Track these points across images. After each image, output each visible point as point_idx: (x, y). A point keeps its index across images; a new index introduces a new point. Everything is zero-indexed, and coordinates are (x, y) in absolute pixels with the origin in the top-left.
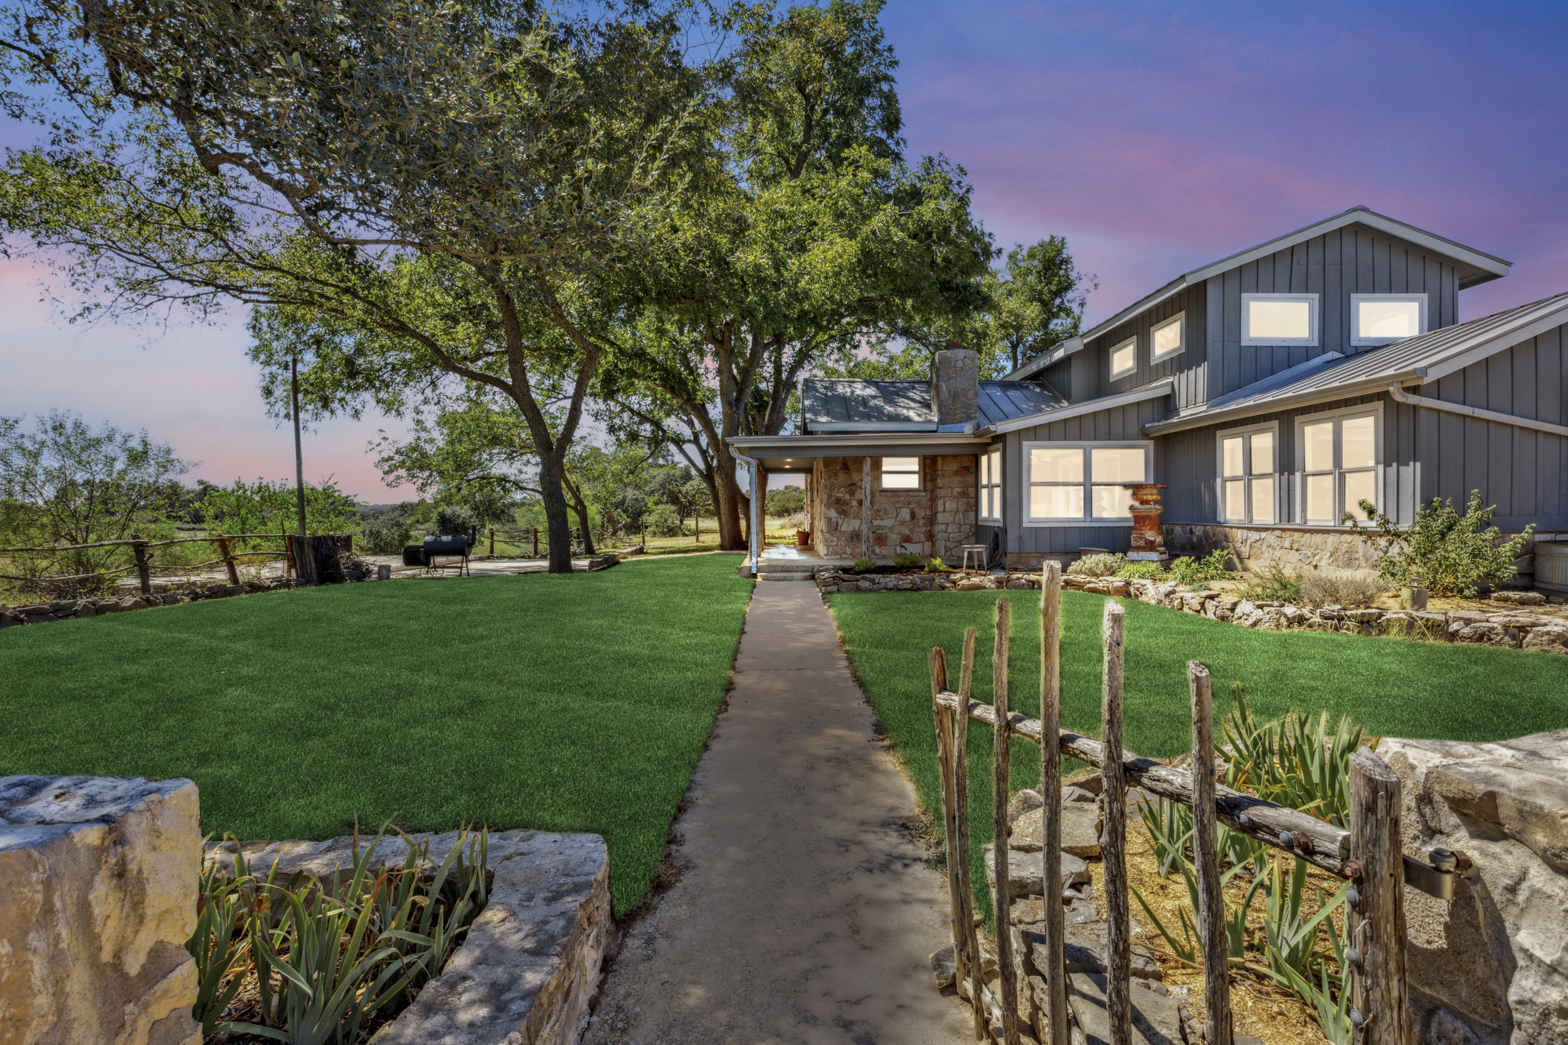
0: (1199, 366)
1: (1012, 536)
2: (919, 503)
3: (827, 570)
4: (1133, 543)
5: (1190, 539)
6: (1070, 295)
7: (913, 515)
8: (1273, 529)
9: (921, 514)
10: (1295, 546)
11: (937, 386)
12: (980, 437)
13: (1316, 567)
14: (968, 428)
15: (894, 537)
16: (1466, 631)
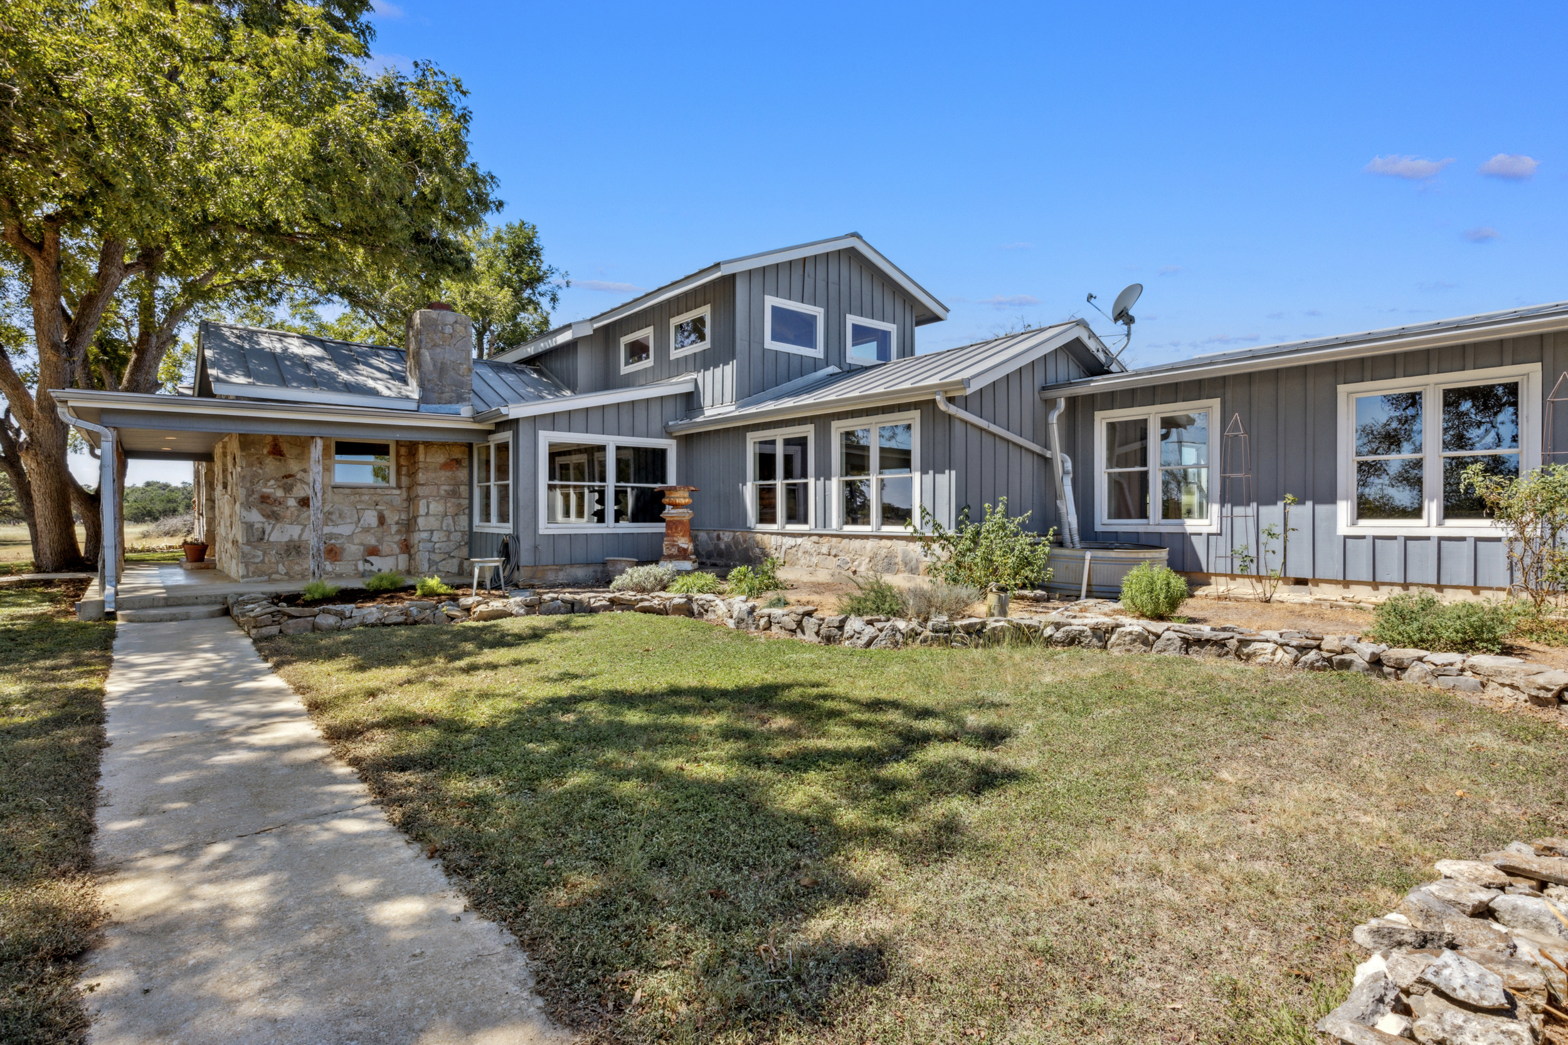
0: (726, 363)
1: (525, 545)
2: (390, 504)
3: (254, 601)
4: (665, 552)
5: (716, 546)
6: (542, 288)
7: (382, 520)
8: (810, 535)
9: (392, 518)
10: (833, 552)
11: (417, 355)
12: (479, 422)
13: (855, 572)
14: (465, 411)
15: (353, 549)
16: (1059, 635)
